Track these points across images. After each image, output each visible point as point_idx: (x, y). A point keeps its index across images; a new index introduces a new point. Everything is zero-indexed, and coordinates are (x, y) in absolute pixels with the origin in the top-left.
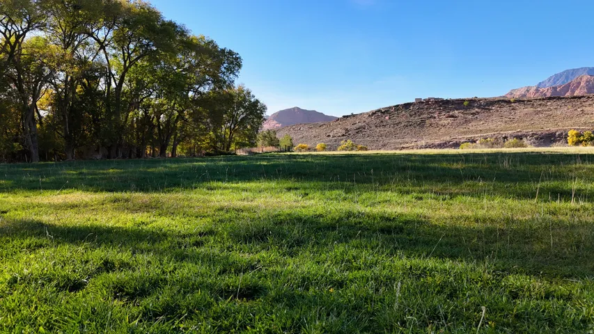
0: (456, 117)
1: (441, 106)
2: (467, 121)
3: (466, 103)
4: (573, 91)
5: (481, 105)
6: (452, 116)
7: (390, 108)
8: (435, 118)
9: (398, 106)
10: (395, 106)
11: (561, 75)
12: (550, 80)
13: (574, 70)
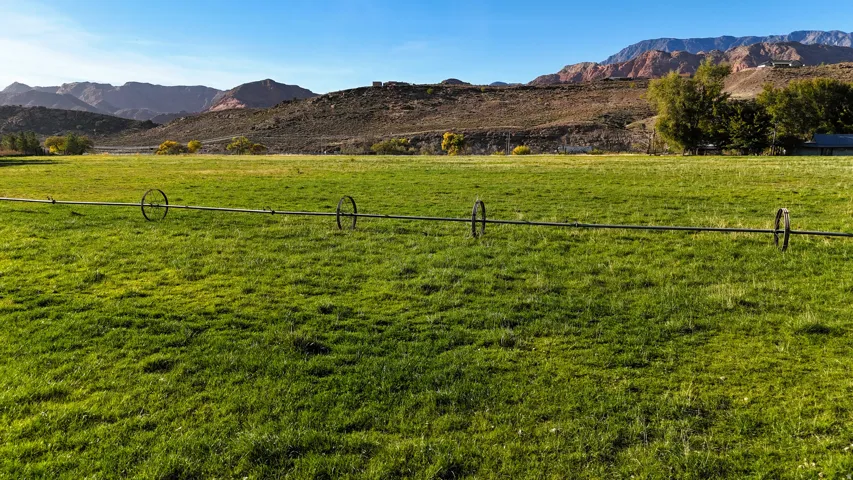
0: (413, 108)
1: (399, 93)
2: (422, 114)
3: (429, 91)
4: (637, 72)
5: (447, 94)
6: (409, 108)
7: (340, 92)
8: (388, 109)
9: (349, 91)
10: (346, 91)
11: (636, 47)
12: (622, 52)
13: (652, 41)
